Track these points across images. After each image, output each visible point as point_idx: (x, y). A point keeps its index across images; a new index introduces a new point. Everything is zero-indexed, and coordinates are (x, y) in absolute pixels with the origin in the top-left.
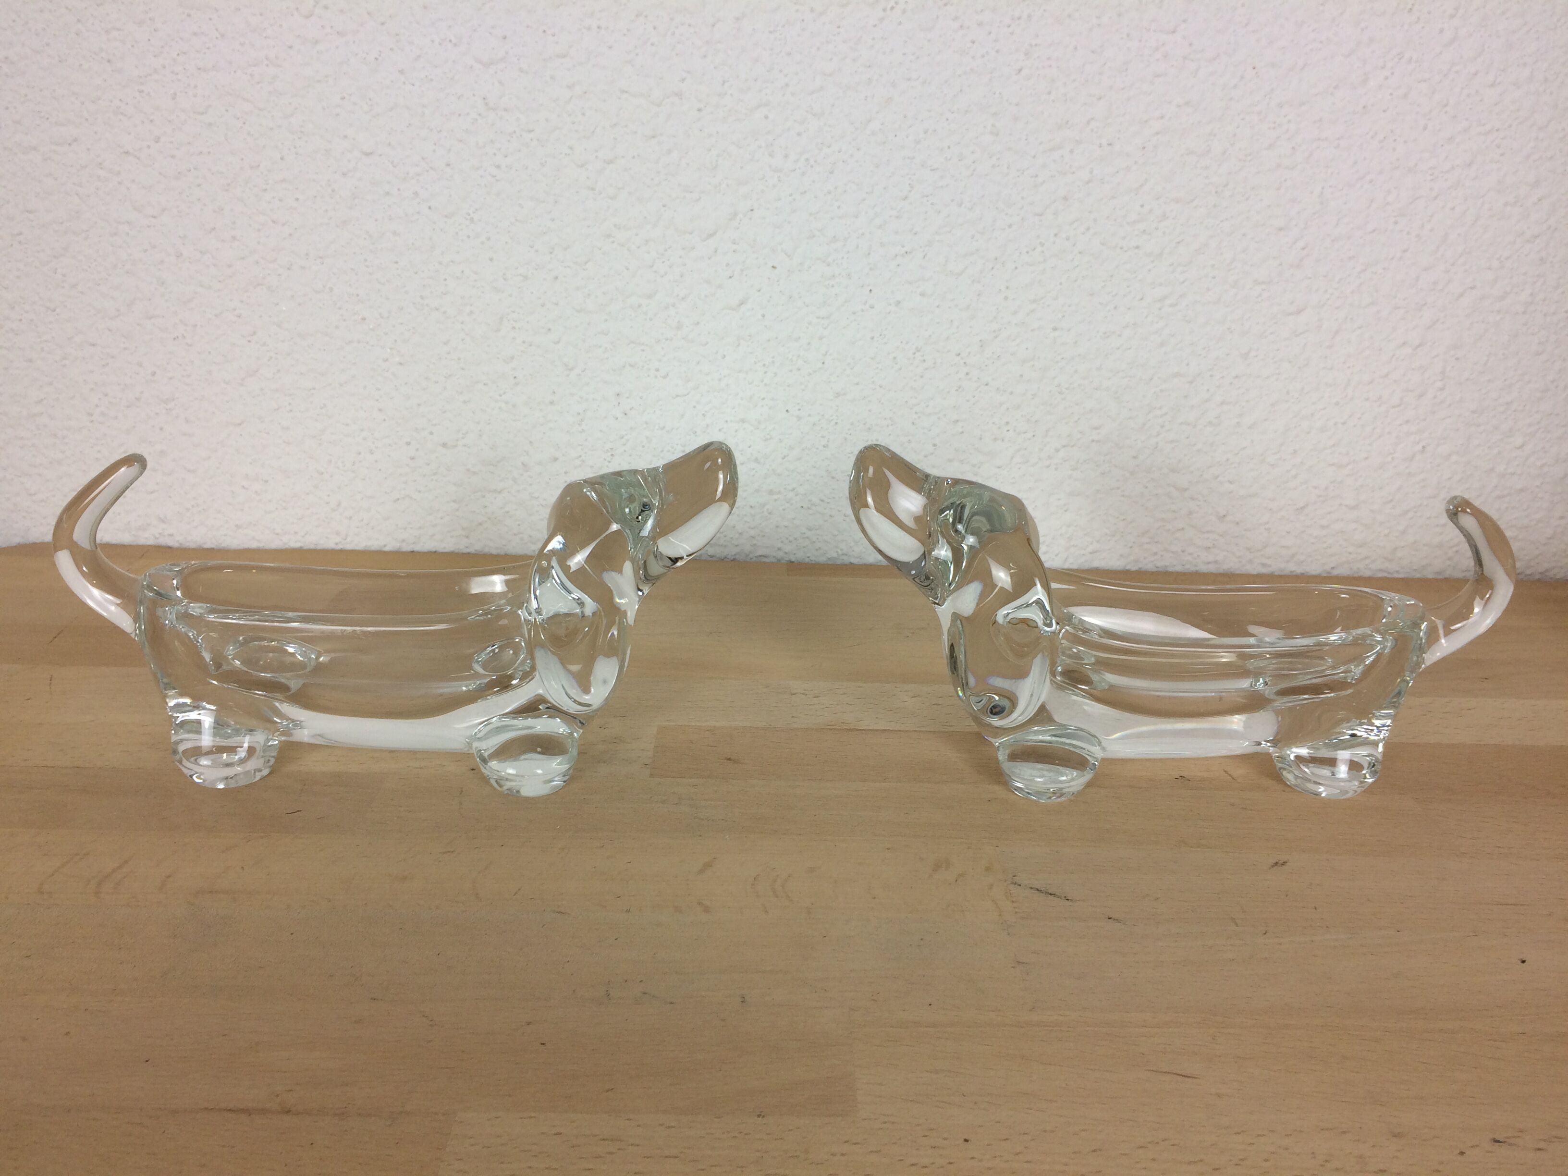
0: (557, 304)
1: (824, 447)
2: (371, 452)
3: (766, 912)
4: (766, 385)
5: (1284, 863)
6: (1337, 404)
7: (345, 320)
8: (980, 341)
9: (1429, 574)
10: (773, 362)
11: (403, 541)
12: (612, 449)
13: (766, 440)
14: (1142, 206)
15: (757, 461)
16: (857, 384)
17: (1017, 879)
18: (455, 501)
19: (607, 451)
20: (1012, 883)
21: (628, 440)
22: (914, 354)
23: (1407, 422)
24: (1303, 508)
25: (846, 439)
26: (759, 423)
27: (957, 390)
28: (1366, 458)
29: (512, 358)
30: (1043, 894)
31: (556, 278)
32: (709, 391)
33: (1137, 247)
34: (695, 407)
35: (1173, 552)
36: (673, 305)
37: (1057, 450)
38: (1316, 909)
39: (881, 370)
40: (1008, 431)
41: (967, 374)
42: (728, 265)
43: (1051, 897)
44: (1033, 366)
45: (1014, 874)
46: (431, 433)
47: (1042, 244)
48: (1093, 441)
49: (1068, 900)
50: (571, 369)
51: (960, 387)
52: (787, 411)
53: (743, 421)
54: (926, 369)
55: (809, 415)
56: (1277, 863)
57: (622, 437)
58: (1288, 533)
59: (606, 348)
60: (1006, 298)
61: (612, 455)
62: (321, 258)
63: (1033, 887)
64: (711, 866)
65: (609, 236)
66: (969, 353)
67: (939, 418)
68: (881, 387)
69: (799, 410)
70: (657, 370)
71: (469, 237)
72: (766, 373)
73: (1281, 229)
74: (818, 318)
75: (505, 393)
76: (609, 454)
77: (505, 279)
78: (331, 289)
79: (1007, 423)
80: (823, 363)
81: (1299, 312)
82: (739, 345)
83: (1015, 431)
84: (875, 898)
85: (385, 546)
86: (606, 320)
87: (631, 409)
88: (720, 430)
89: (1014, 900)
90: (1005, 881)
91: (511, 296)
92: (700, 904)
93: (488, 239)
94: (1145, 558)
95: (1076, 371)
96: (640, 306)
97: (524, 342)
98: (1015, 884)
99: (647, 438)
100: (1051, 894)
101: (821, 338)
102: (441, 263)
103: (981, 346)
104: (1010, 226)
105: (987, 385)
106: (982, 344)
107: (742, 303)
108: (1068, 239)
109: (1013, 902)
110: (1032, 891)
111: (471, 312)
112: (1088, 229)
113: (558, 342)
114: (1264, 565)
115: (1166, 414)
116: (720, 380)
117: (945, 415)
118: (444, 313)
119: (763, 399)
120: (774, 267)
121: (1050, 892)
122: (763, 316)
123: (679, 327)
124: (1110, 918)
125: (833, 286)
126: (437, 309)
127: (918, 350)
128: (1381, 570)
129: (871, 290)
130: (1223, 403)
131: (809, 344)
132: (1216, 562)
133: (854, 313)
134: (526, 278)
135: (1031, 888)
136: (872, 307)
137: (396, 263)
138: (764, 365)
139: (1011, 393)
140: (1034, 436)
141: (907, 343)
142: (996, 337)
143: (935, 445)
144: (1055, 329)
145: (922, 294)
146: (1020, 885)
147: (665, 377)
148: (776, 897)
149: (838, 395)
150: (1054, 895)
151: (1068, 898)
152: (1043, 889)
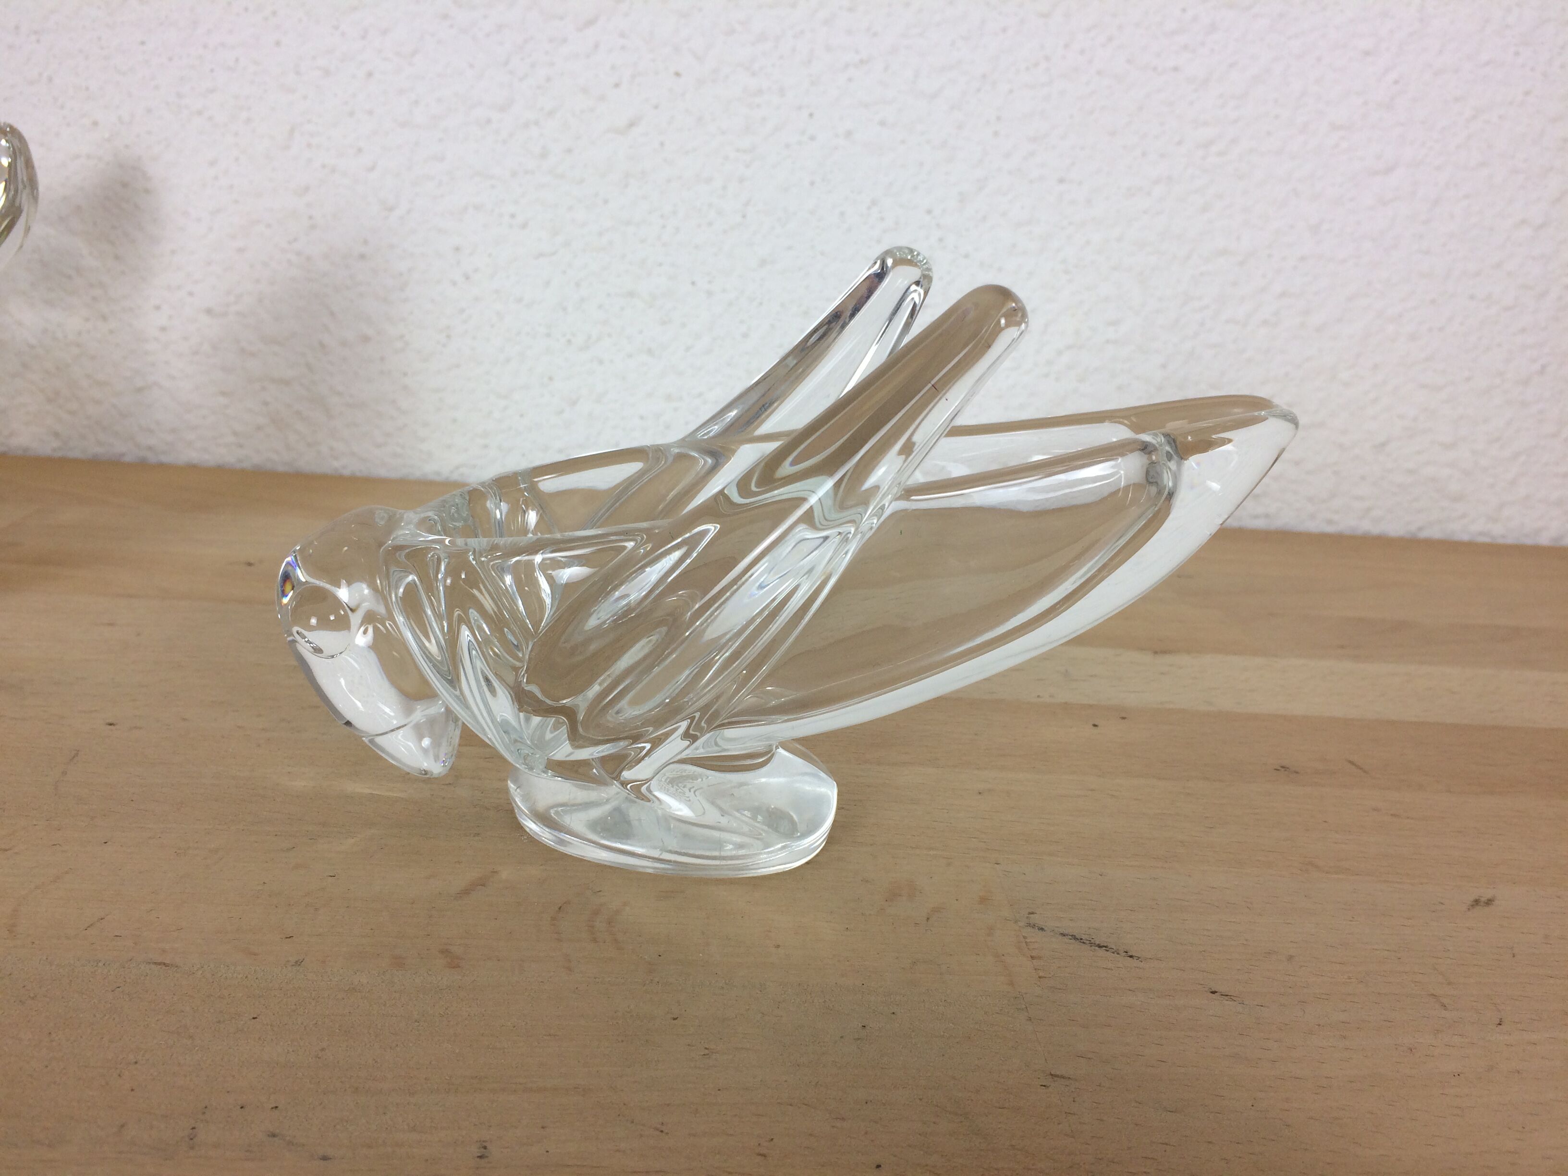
0: (370, 113)
3: (570, 969)
4: (664, 244)
5: (1489, 902)
6: (1433, 302)
7: (68, 125)
8: (960, 193)
9: (1544, 540)
10: (675, 212)
12: (448, 328)
13: (663, 322)
14: (1184, 10)
15: (650, 352)
16: (790, 248)
17: (1035, 919)
18: (223, 394)
20: (1029, 925)
21: (470, 316)
22: (869, 209)
23: (1523, 330)
24: (1383, 445)
26: (654, 297)
28: (1468, 379)
29: (307, 189)
30: (1085, 947)
31: (370, 75)
32: (584, 250)
33: (1176, 69)
34: (565, 272)
36: (537, 123)
37: (1060, 353)
39: (823, 229)
42: (613, 68)
43: (1101, 952)
44: (1030, 232)
45: (1031, 911)
46: (191, 294)
47: (1047, 58)
48: (1108, 341)
49: (1131, 957)
50: (391, 209)
52: (693, 283)
53: (631, 294)
55: (724, 290)
56: (1477, 902)
57: (462, 311)
58: (1363, 478)
59: (440, 181)
60: (996, 134)
61: (447, 336)
62: (36, 32)
63: (1066, 932)
64: (483, 885)
65: (446, 17)
66: (944, 211)
69: (710, 282)
70: (513, 216)
71: (246, 9)
72: (664, 227)
73: (1367, 53)
74: (738, 150)
75: (295, 240)
76: (444, 334)
77: (298, 73)
78: (50, 79)
80: (744, 216)
81: (1389, 170)
82: (627, 185)
84: (778, 946)
85: (125, 453)
86: (441, 140)
87: (475, 271)
88: (599, 307)
89: (1034, 954)
90: (1016, 922)
91: (305, 97)
92: (445, 952)
93: (274, 13)
95: (1088, 243)
96: (489, 121)
97: (324, 166)
98: (1034, 926)
99: (498, 314)
100: (1100, 946)
101: (741, 180)
102: (205, 46)
103: (961, 201)
104: (1004, 30)
106: (962, 199)
107: (632, 124)
108: (1082, 52)
109: (1032, 957)
110: (1066, 939)
111: (249, 120)
112: (1110, 39)
113: (372, 169)
114: (1330, 522)
115: (1207, 307)
116: (600, 235)
118: (210, 118)
119: (660, 265)
120: (677, 74)
121: (1097, 943)
122: (662, 144)
123: (544, 155)
124: (1214, 992)
125: (759, 106)
126: (200, 113)
127: (874, 203)
128: (1481, 534)
129: (811, 115)
130: (1283, 295)
131: (725, 187)
132: (1267, 516)
133: (787, 146)
134: (327, 72)
135: (1063, 935)
136: (812, 138)
137: (143, 43)
138: (662, 216)
141: (860, 192)
142: (981, 188)
144: (1061, 181)
145: (882, 123)
146: (1042, 929)
147: (524, 226)
148: (595, 940)
149: (763, 263)
150: (1104, 948)
151: (1130, 954)
152: (1084, 937)
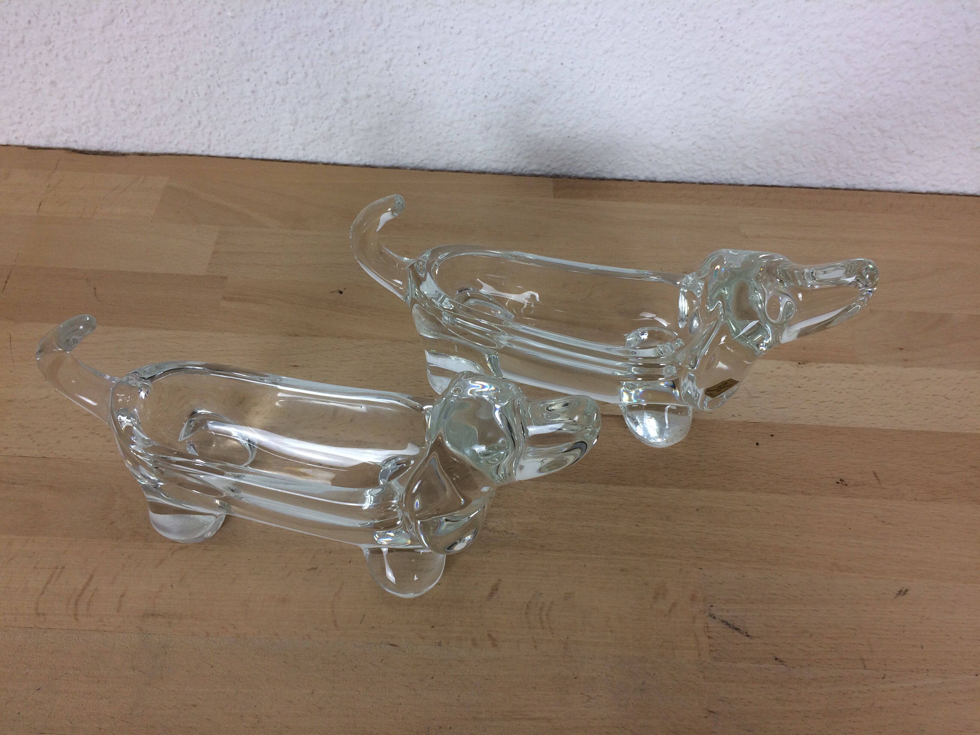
1: (591, 92)
2: (219, 86)
3: (536, 647)
4: (545, 42)
5: (906, 592)
8: (739, 9)
10: (553, 23)
11: (253, 151)
12: (415, 90)
13: (543, 86)
15: (534, 102)
16: (625, 43)
17: (713, 611)
19: (411, 91)
20: (710, 615)
21: (428, 83)
22: (678, 19)
25: (610, 87)
26: (538, 73)
27: (710, 50)
29: (327, 14)
30: (730, 629)
32: (496, 46)
34: (483, 59)
35: (863, 175)
37: (787, 99)
38: (922, 648)
39: (647, 31)
40: (749, 83)
41: (722, 37)
43: (737, 633)
44: (781, 31)
45: (711, 604)
48: (819, 93)
49: (748, 636)
50: (378, 25)
51: (713, 48)
52: (562, 64)
53: (524, 71)
54: (687, 32)
55: (581, 68)
56: (900, 591)
57: (423, 80)
59: (407, 8)
61: (415, 94)
63: (724, 619)
64: (497, 590)
66: (727, 19)
67: (691, 72)
68: (645, 45)
69: (572, 63)
70: (452, 28)
72: (545, 32)
75: (323, 43)
76: (413, 93)
79: (749, 77)
80: (596, 25)
82: (523, 8)
83: (754, 83)
85: (241, 153)
87: (429, 59)
88: (504, 78)
89: (710, 635)
90: (705, 613)
92: (490, 636)
94: (839, 179)
95: (818, 37)
98: (712, 616)
99: (444, 82)
100: (736, 629)
103: (739, 14)
105: (738, 46)
106: (740, 12)
109: (709, 637)
110: (723, 625)
115: (888, 73)
116: (506, 37)
117: (697, 70)
119: (542, 54)
121: (736, 627)
124: (776, 659)
127: (681, 15)
131: (585, 8)
135: (723, 621)
138: (545, 26)
139: (758, 53)
140: (770, 88)
141: (673, 9)
142: (753, 6)
143: (684, 93)
146: (715, 618)
148: (543, 628)
149: (607, 52)
150: (738, 630)
151: (748, 634)
152: (731, 623)
